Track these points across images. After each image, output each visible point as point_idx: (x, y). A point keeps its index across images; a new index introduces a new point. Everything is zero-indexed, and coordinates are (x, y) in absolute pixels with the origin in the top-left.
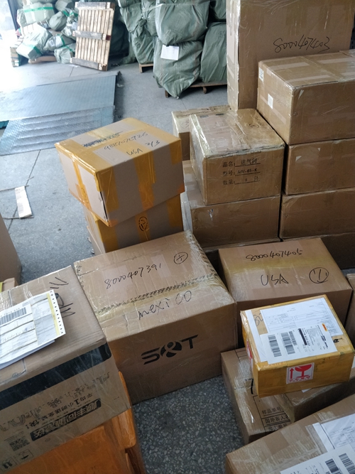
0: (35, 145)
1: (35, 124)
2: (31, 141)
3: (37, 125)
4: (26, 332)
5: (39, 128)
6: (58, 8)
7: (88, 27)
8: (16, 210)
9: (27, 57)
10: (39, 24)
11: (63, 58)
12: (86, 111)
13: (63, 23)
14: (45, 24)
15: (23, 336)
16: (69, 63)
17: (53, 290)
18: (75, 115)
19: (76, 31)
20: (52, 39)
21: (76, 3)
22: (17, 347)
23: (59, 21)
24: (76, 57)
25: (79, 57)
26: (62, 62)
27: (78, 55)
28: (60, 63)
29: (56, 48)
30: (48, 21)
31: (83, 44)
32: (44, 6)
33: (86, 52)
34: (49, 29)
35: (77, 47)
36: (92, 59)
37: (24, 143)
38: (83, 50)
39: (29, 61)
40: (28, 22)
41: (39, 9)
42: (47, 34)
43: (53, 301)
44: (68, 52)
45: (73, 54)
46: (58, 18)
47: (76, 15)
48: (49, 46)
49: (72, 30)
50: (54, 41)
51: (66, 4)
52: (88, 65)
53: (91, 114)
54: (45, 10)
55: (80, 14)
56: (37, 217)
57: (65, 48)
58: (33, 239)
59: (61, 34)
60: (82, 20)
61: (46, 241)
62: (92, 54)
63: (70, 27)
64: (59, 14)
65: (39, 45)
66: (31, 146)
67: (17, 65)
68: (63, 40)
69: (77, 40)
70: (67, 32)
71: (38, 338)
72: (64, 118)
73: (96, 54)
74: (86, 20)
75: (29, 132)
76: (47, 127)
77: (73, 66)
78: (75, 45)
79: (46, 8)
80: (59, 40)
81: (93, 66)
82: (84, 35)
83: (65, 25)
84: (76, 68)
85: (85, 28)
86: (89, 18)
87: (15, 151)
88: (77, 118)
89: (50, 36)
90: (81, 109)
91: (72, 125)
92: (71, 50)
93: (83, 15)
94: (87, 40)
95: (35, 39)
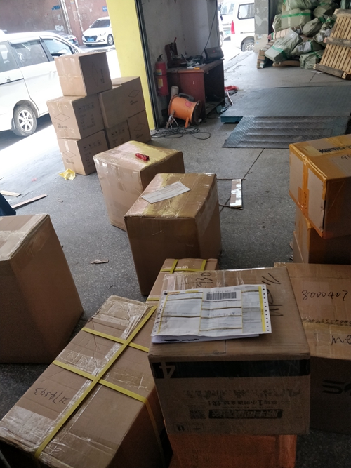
0: (260, 142)
1: (265, 123)
2: (258, 138)
3: (267, 124)
4: (233, 316)
5: (268, 128)
6: (316, 15)
7: (343, 34)
8: (229, 199)
9: (273, 60)
10: (293, 29)
11: (307, 63)
12: (318, 118)
13: (317, 29)
14: (299, 30)
15: (230, 318)
16: (312, 69)
17: (265, 285)
18: (306, 120)
19: (328, 38)
20: (302, 44)
21: (336, 10)
22: (223, 327)
23: (313, 27)
24: (320, 64)
25: (324, 64)
26: (306, 68)
27: (323, 62)
28: (303, 68)
29: (303, 53)
30: (303, 26)
31: (332, 51)
32: (302, 12)
33: (333, 59)
34: (301, 34)
35: (324, 54)
36: (337, 67)
37: (250, 140)
38: (330, 57)
39: (273, 64)
40: (282, 27)
41: (297, 14)
42: (298, 40)
43: (263, 296)
44: (314, 58)
45: (319, 61)
46: (313, 24)
47: (333, 22)
48: (297, 51)
49: (324, 36)
50: (303, 46)
51: (325, 11)
52: (332, 73)
53: (324, 121)
54: (302, 16)
55: (337, 21)
56: (246, 210)
57: (312, 53)
58: (237, 229)
59: (312, 40)
60: (338, 27)
61: (249, 234)
62: (339, 62)
63: (323, 34)
64: (315, 20)
65: (287, 49)
66: (256, 143)
67: (262, 66)
68: (312, 46)
69: (327, 47)
70: (319, 38)
71: (243, 326)
72: (294, 121)
73: (343, 62)
74: (342, 27)
75: (259, 129)
76: (276, 128)
77: (316, 72)
78: (323, 52)
79: (303, 14)
80: (308, 46)
81: (336, 74)
82: (337, 42)
83: (318, 32)
84: (318, 74)
85: (339, 35)
86: (346, 25)
87: (241, 145)
88: (308, 123)
89: (301, 41)
90: (315, 115)
91: (300, 129)
92: (317, 56)
93: (340, 22)
94: (337, 47)
95: (285, 43)
